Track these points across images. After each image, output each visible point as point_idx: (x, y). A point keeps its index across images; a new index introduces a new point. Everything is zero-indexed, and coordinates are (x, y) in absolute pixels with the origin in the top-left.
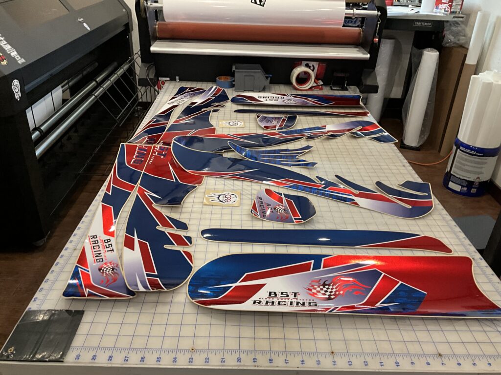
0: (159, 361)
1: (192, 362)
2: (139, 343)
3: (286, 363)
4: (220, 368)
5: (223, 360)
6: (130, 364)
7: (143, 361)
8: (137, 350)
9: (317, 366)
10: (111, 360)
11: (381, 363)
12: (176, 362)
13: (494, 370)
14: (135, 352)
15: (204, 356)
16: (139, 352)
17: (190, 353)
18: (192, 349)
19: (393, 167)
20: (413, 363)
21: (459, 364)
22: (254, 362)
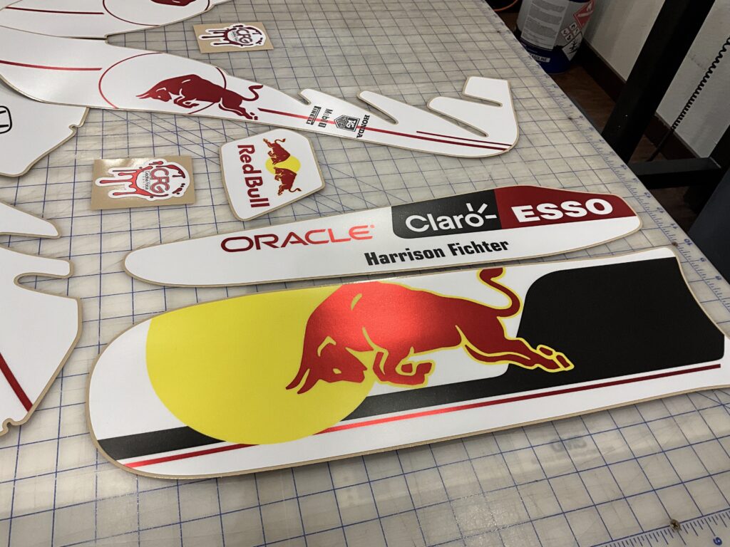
19: (479, 37)
21: (718, 541)
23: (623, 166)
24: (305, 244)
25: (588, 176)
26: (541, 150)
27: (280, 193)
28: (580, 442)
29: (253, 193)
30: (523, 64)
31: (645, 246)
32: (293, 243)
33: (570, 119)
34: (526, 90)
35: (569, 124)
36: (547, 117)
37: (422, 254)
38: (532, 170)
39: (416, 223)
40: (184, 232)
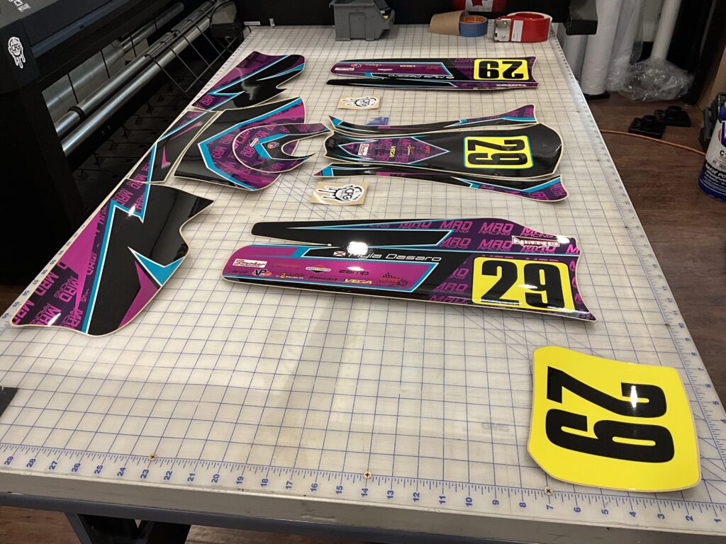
0: (99, 472)
1: (145, 477)
2: (79, 442)
3: (287, 487)
4: (185, 488)
5: (192, 477)
6: (56, 474)
7: (76, 471)
8: (73, 452)
9: (336, 495)
10: (31, 466)
11: (441, 497)
12: (121, 475)
13: (638, 525)
14: (69, 455)
15: (166, 468)
16: (74, 456)
17: (147, 462)
18: (153, 457)
19: (578, 163)
20: (496, 502)
21: (578, 510)
22: (238, 483)
25: (617, 268)
28: (505, 429)
30: (606, 185)
31: (637, 322)
33: (626, 227)
34: (599, 203)
35: (625, 231)
36: (607, 225)
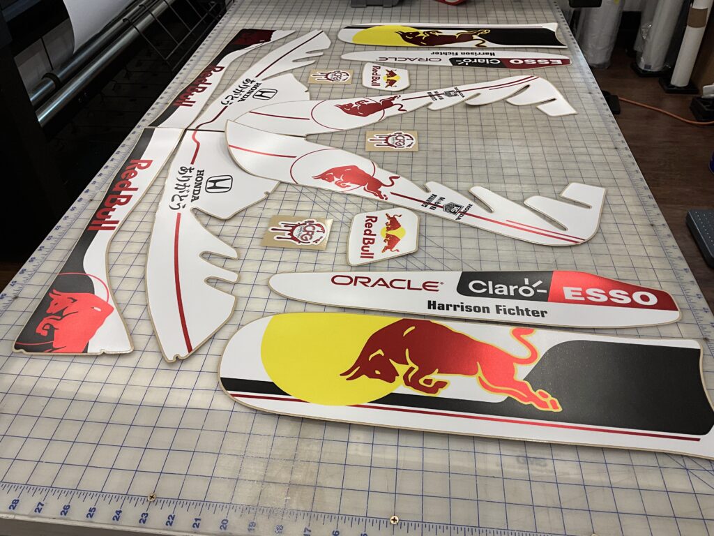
0: (91, 517)
1: (144, 522)
2: (69, 478)
3: (305, 535)
4: (190, 535)
6: (43, 517)
7: (65, 514)
8: (61, 491)
10: (14, 508)
12: (118, 520)
14: (57, 495)
15: (168, 511)
16: (63, 495)
17: (146, 504)
18: (152, 497)
22: (249, 530)
23: (685, 269)
24: (388, 287)
26: (612, 247)
27: (383, 251)
28: (543, 462)
29: (365, 249)
30: (627, 176)
31: (674, 335)
32: (379, 285)
33: (652, 225)
34: (621, 197)
35: (650, 230)
36: (631, 222)
37: (472, 308)
38: (595, 261)
39: (477, 286)
40: (312, 267)
